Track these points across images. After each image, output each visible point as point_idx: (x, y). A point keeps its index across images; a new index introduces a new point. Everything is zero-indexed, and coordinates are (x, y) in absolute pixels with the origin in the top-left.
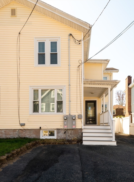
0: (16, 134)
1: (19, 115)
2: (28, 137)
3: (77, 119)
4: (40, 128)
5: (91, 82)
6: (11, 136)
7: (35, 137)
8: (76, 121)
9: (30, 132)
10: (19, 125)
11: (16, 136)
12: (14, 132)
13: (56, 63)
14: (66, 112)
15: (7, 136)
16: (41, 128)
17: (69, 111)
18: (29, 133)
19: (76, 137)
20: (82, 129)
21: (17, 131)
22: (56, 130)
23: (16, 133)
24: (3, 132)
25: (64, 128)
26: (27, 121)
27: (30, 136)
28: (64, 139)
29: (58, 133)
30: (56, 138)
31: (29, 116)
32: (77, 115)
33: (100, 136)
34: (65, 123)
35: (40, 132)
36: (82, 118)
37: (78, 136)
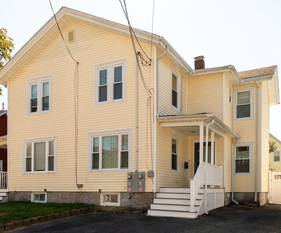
0: (74, 198)
1: (76, 173)
2: (86, 203)
3: (146, 177)
4: (100, 190)
5: (168, 119)
6: (68, 201)
7: (94, 202)
8: (146, 180)
9: (88, 196)
10: (76, 186)
11: (73, 202)
12: (71, 196)
13: (121, 97)
14: (131, 168)
15: (64, 201)
16: (102, 191)
17: (137, 166)
18: (87, 198)
19: (145, 205)
20: (153, 193)
21: (75, 194)
22: (120, 193)
23: (74, 196)
24: (60, 195)
25: (128, 190)
26: (85, 181)
27: (89, 201)
29: (122, 198)
30: (120, 205)
31: (87, 174)
32: (146, 172)
33: (178, 204)
34: (130, 183)
35: (100, 196)
36: (153, 176)
37: (148, 203)
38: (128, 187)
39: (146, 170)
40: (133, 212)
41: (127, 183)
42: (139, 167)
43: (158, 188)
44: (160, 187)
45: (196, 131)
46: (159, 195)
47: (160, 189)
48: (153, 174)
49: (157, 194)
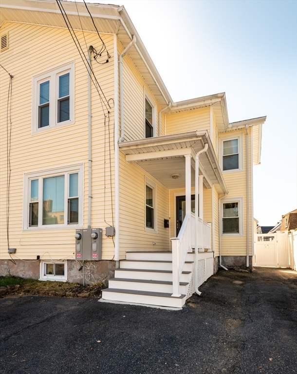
0: (5, 269)
1: (8, 232)
2: (21, 276)
3: (104, 237)
4: (38, 257)
7: (31, 275)
8: (104, 241)
9: (24, 266)
10: (7, 251)
11: (5, 274)
12: (2, 266)
13: (68, 118)
14: (82, 221)
16: (41, 258)
18: (22, 268)
19: (104, 281)
20: (114, 261)
22: (66, 262)
25: (76, 257)
26: (19, 244)
27: (25, 273)
28: (79, 282)
29: (70, 269)
30: (66, 279)
31: (21, 233)
32: (104, 229)
34: (79, 246)
35: (39, 266)
36: (114, 235)
37: (107, 276)
38: (77, 252)
39: (103, 226)
40: (78, 295)
41: (74, 246)
42: (93, 221)
43: (124, 253)
44: (127, 252)
45: (178, 175)
46: (124, 265)
47: (127, 254)
48: (114, 231)
49: (121, 262)
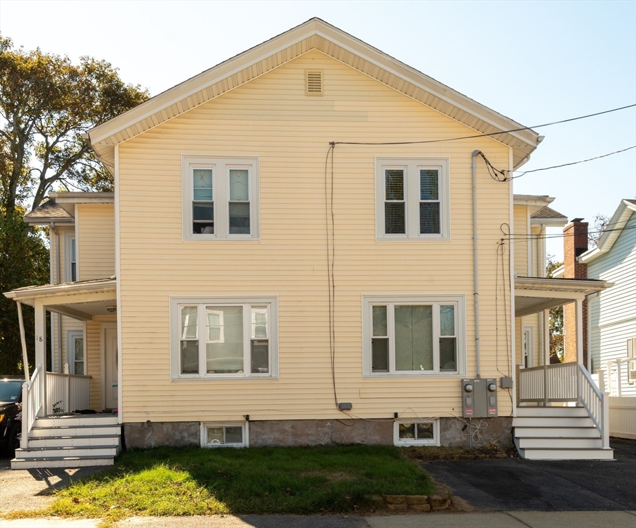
0: (325, 434)
1: (334, 378)
2: (359, 442)
3: (498, 389)
4: (396, 414)
6: (309, 440)
7: (379, 441)
8: (498, 394)
9: (365, 429)
10: (335, 407)
11: (325, 440)
12: (319, 429)
13: (436, 230)
14: (465, 369)
15: (300, 441)
16: (399, 416)
17: (477, 367)
18: (361, 431)
19: (496, 441)
20: (512, 417)
21: (329, 424)
22: (438, 421)
23: (326, 430)
24: (287, 427)
25: (464, 414)
26: (356, 396)
27: (366, 438)
28: (461, 445)
29: (443, 430)
30: (439, 442)
31: (362, 381)
32: (498, 380)
33: (562, 436)
34: (469, 401)
35: (393, 427)
36: (511, 387)
38: (464, 406)
39: (497, 376)
41: (459, 400)
42: (481, 369)
48: (511, 382)
